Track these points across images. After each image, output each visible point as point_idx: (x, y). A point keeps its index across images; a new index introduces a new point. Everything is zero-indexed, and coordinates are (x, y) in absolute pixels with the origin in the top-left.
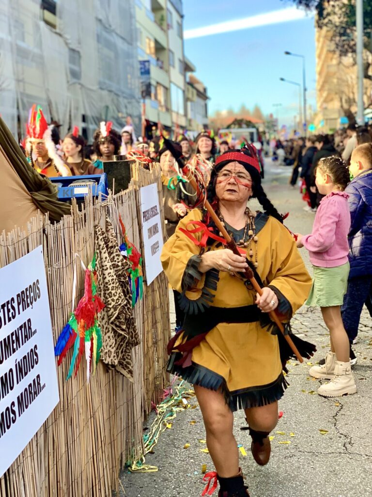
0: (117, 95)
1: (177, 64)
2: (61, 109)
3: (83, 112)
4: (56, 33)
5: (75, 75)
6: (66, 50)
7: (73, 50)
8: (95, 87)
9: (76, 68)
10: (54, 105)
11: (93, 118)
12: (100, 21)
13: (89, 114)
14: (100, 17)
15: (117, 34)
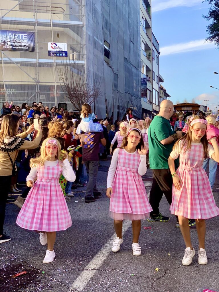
0: (132, 95)
1: (156, 78)
2: (110, 102)
3: (118, 104)
4: (109, 66)
5: (116, 86)
6: (113, 74)
7: (115, 74)
8: (123, 92)
9: (116, 82)
10: (107, 101)
11: (122, 106)
12: (126, 58)
13: (120, 105)
14: (126, 57)
15: (132, 65)
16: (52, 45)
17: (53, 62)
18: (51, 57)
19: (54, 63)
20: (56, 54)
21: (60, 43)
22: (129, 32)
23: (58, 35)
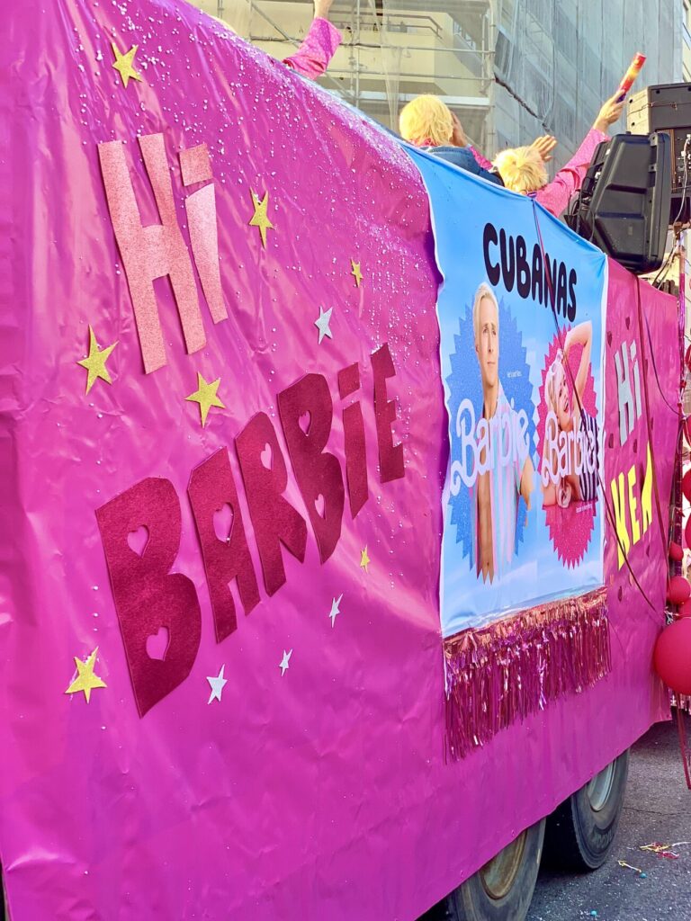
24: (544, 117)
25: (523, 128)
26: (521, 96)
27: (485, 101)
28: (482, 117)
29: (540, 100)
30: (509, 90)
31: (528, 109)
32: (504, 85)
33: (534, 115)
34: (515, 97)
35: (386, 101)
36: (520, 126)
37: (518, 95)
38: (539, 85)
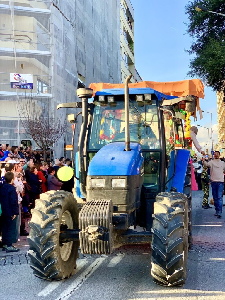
16: (15, 76)
17: (16, 94)
18: (14, 89)
19: (17, 96)
20: (20, 86)
21: (24, 74)
22: (107, 67)
23: (22, 65)
24: (72, 22)
25: (64, 25)
26: (63, 12)
27: (49, 11)
28: (48, 18)
29: (70, 16)
30: (59, 9)
31: (66, 18)
32: (57, 7)
33: (68, 21)
34: (61, 12)
35: (9, 8)
36: (63, 24)
37: (62, 12)
38: (70, 10)
